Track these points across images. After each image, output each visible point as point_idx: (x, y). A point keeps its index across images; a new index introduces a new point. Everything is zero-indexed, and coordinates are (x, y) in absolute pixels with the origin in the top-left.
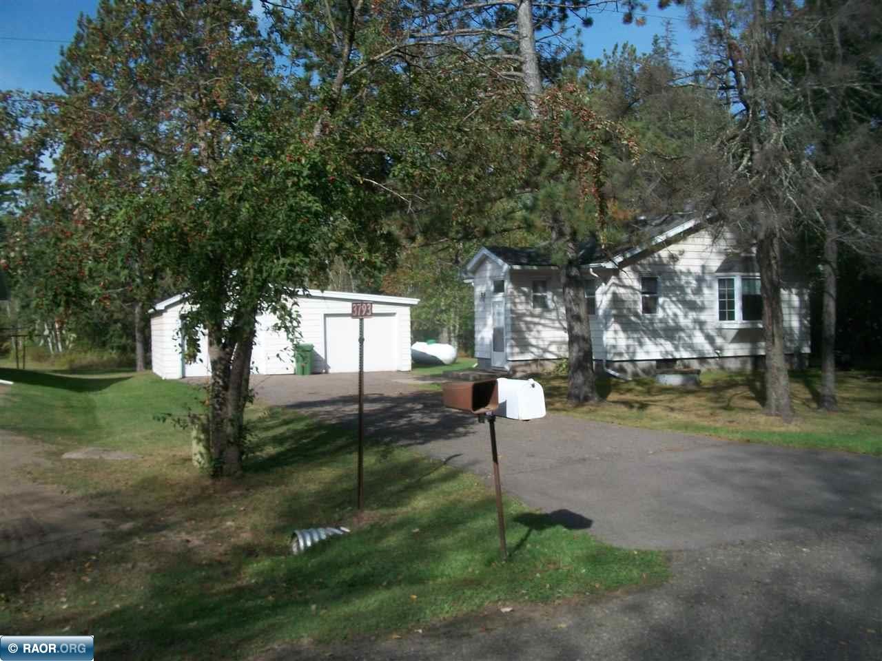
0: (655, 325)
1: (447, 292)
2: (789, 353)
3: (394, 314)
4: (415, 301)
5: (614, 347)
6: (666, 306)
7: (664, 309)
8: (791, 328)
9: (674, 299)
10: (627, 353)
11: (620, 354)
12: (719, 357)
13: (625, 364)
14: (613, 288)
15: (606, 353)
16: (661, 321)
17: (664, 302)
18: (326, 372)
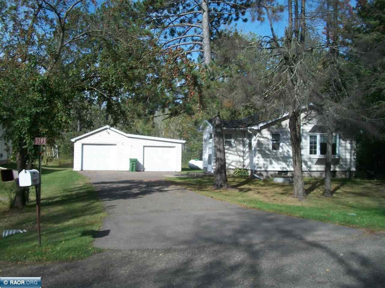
0: (278, 155)
2: (345, 170)
3: (174, 147)
4: (183, 141)
5: (258, 164)
6: (284, 147)
7: (282, 148)
8: (346, 159)
9: (288, 144)
10: (264, 167)
11: (260, 168)
12: (309, 171)
13: (262, 172)
14: (258, 138)
15: (255, 167)
16: (281, 153)
17: (283, 145)
18: (143, 171)
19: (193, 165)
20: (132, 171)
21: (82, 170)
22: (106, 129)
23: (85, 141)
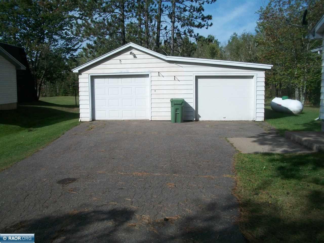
1: (298, 65)
3: (252, 77)
4: (269, 67)
18: (197, 120)
19: (280, 105)
20: (176, 122)
21: (93, 119)
22: (130, 48)
23: (94, 71)
